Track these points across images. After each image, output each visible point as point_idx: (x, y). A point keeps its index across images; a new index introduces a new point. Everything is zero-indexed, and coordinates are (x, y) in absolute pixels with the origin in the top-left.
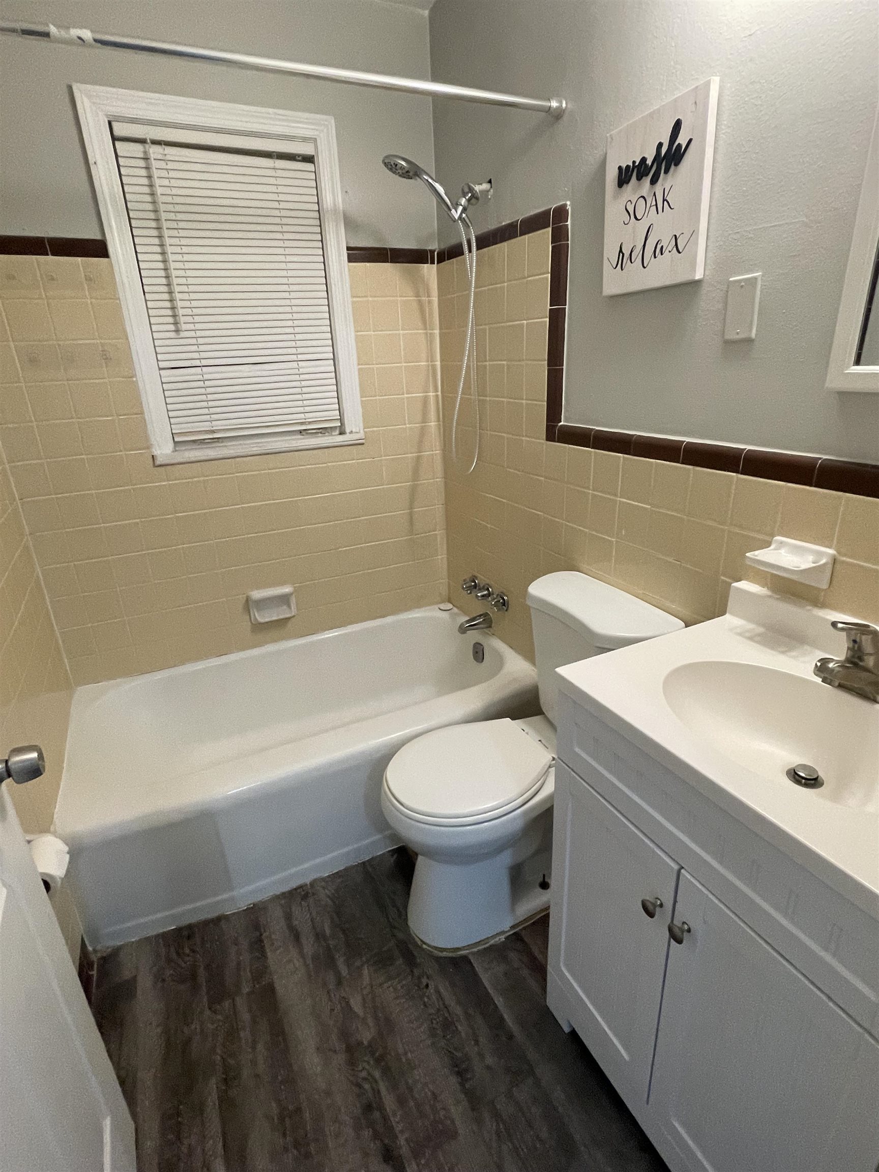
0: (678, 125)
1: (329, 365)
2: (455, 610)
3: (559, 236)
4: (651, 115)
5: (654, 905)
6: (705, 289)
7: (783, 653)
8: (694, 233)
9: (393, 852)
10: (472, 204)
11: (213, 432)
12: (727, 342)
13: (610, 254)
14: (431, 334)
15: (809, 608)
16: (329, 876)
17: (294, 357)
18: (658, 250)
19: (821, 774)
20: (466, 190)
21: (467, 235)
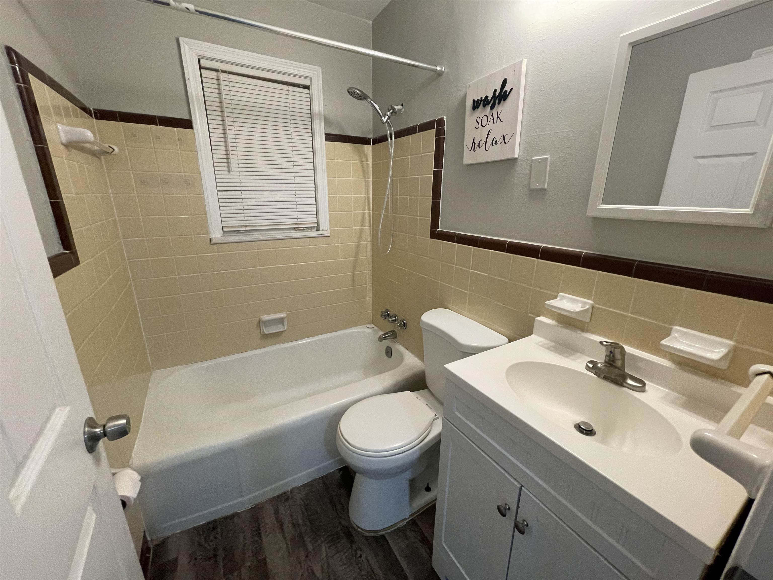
0: (505, 81)
1: (313, 194)
2: (376, 328)
3: (440, 134)
4: (491, 75)
5: (505, 509)
6: (519, 162)
7: (567, 357)
8: (514, 134)
9: (340, 469)
10: (393, 116)
11: (246, 226)
12: (532, 191)
13: (468, 142)
14: (367, 180)
15: (579, 332)
16: (302, 486)
17: (294, 189)
18: (494, 142)
19: (595, 428)
20: (390, 108)
21: (390, 131)
